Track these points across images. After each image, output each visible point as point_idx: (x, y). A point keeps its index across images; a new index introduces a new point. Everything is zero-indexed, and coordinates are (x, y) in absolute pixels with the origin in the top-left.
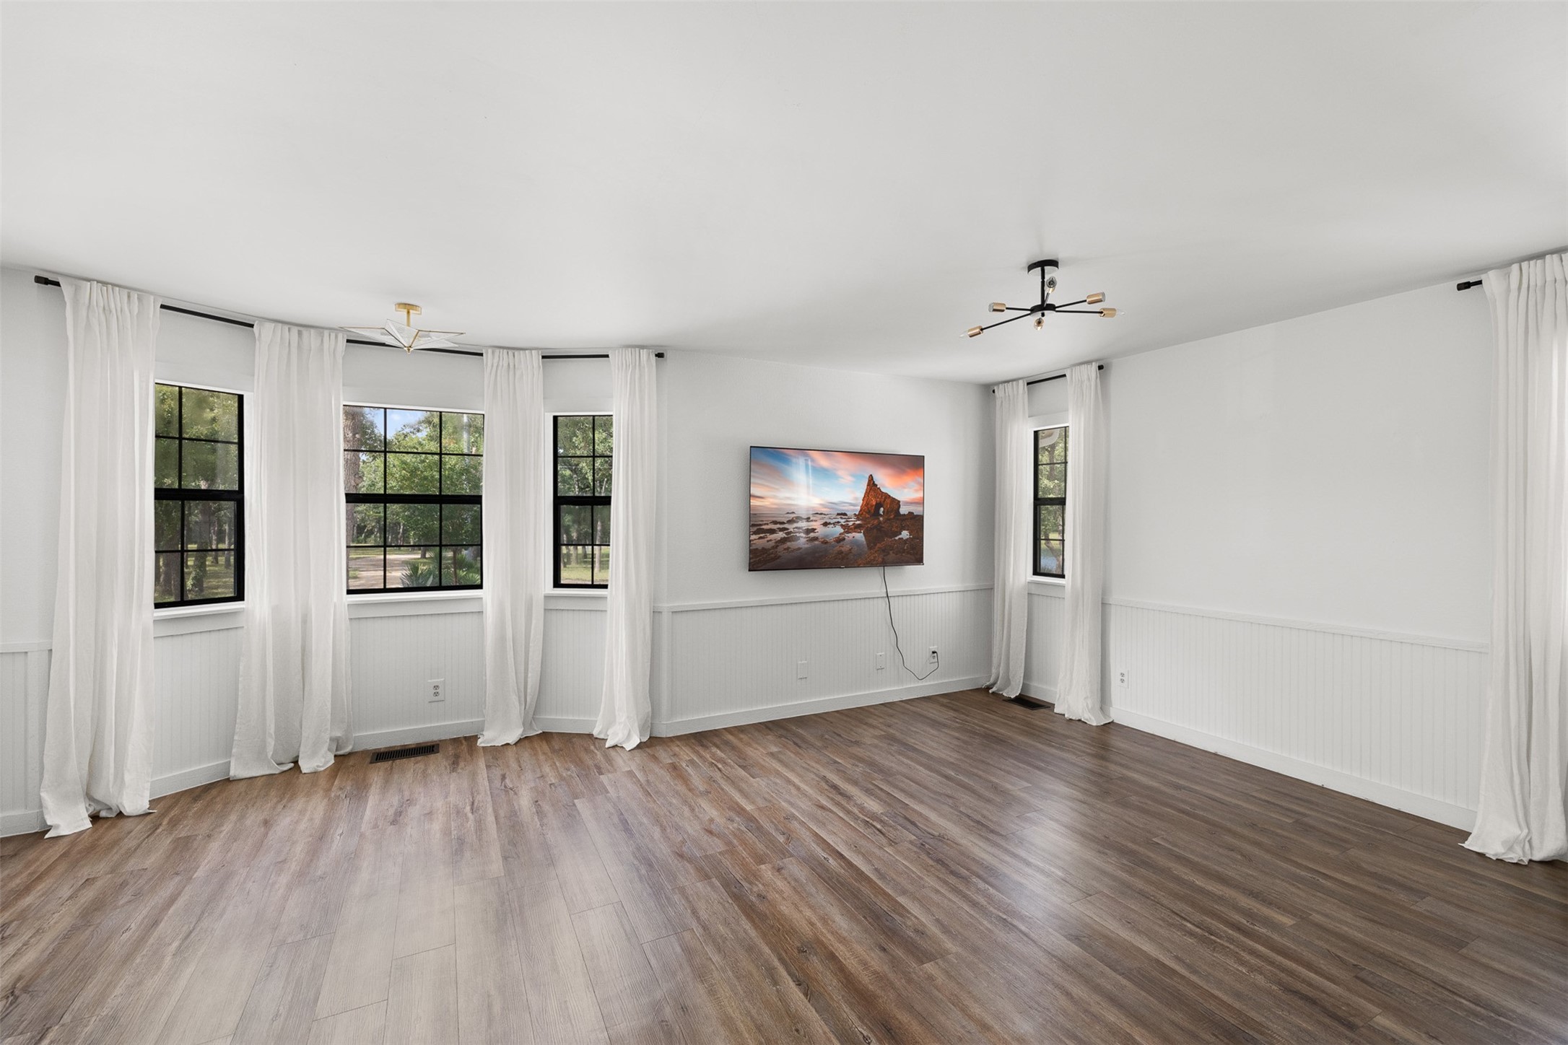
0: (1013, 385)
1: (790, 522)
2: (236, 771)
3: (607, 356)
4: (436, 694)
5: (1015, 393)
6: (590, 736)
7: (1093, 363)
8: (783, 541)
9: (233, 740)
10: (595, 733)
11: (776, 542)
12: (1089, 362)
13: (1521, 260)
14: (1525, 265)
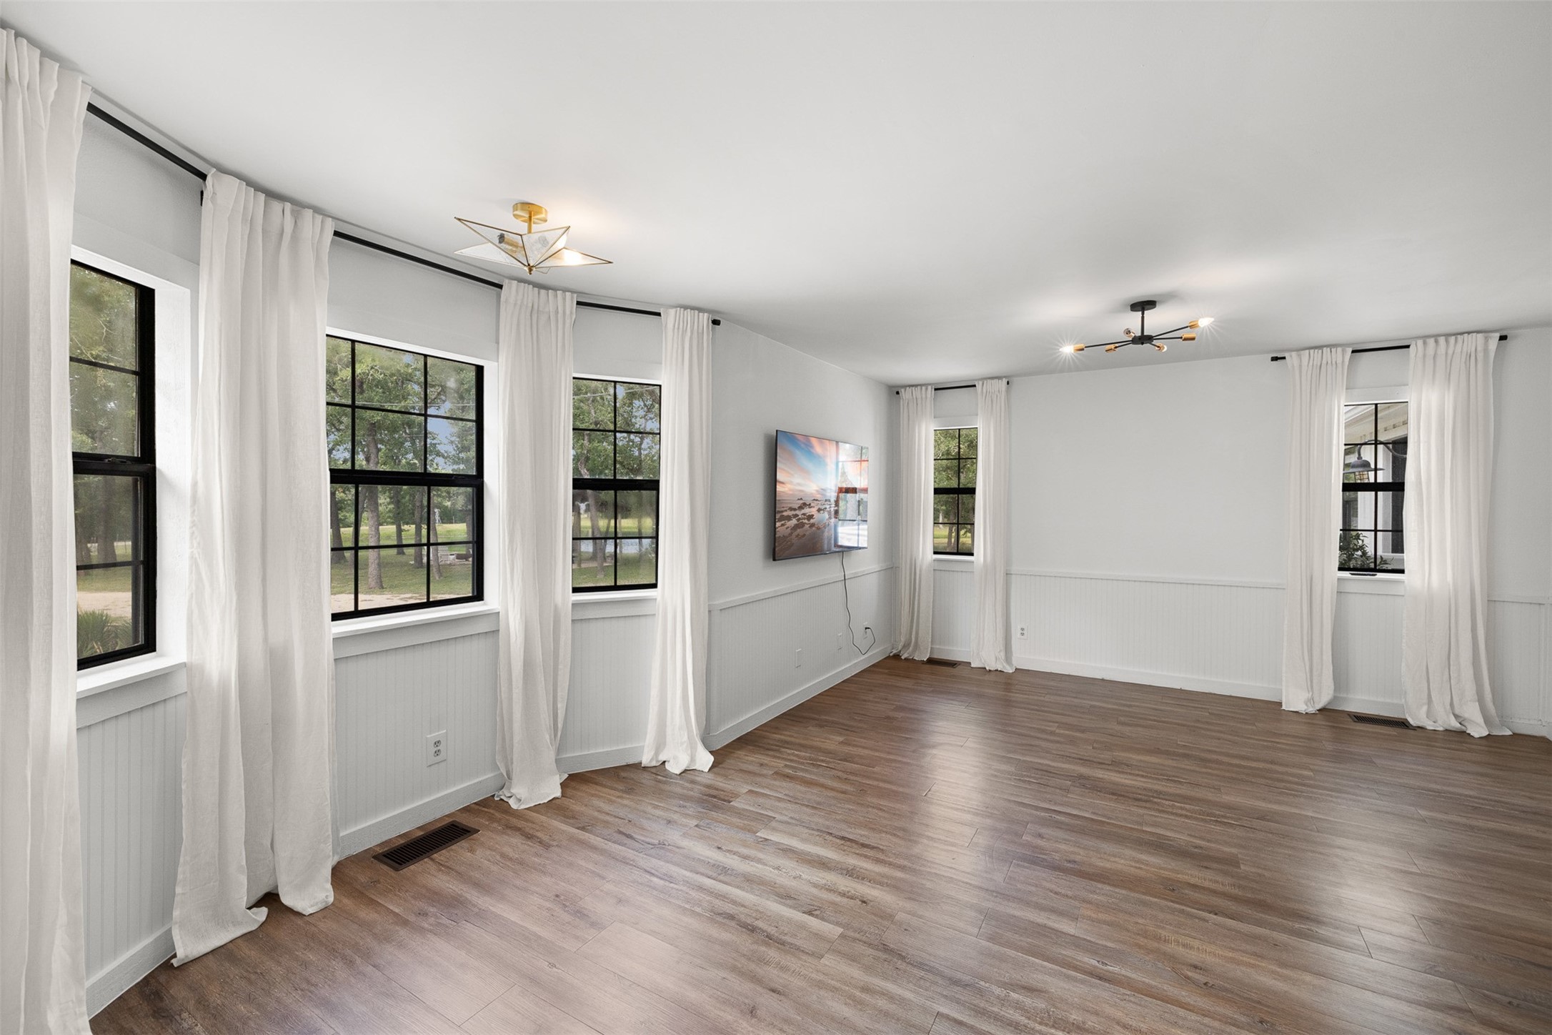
0: (921, 389)
1: (801, 508)
2: (186, 949)
3: (659, 314)
4: (437, 753)
5: (924, 396)
6: (637, 766)
7: (1004, 379)
8: (796, 527)
9: (174, 895)
10: (646, 760)
11: (791, 529)
12: (999, 378)
13: (1310, 348)
14: (1312, 351)
